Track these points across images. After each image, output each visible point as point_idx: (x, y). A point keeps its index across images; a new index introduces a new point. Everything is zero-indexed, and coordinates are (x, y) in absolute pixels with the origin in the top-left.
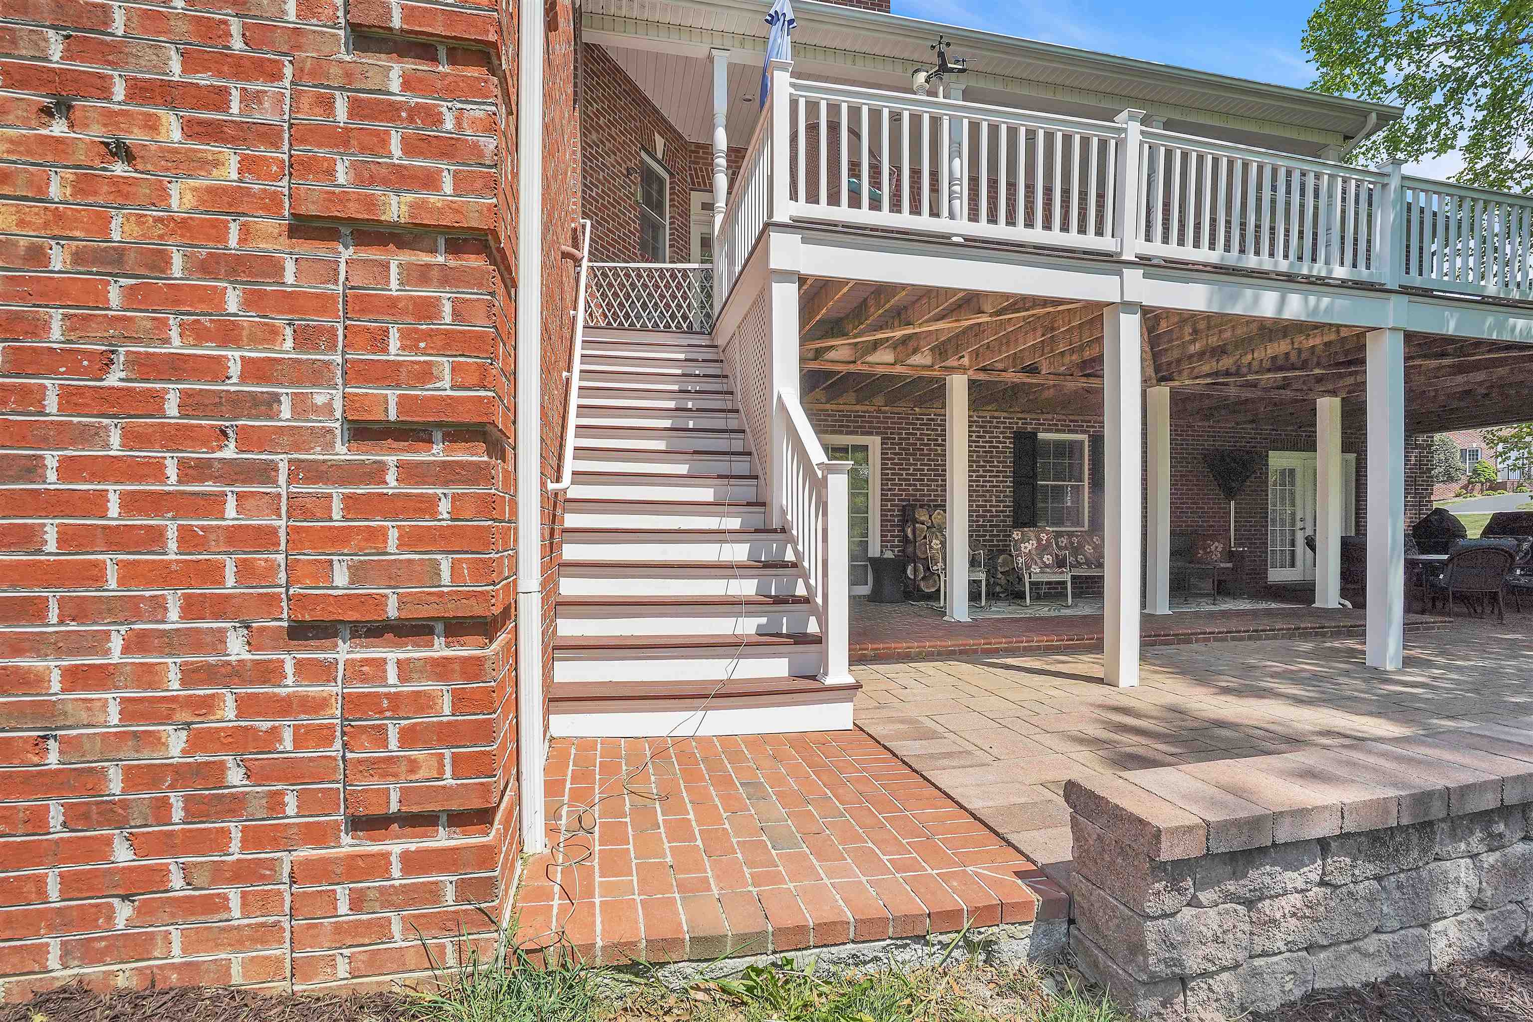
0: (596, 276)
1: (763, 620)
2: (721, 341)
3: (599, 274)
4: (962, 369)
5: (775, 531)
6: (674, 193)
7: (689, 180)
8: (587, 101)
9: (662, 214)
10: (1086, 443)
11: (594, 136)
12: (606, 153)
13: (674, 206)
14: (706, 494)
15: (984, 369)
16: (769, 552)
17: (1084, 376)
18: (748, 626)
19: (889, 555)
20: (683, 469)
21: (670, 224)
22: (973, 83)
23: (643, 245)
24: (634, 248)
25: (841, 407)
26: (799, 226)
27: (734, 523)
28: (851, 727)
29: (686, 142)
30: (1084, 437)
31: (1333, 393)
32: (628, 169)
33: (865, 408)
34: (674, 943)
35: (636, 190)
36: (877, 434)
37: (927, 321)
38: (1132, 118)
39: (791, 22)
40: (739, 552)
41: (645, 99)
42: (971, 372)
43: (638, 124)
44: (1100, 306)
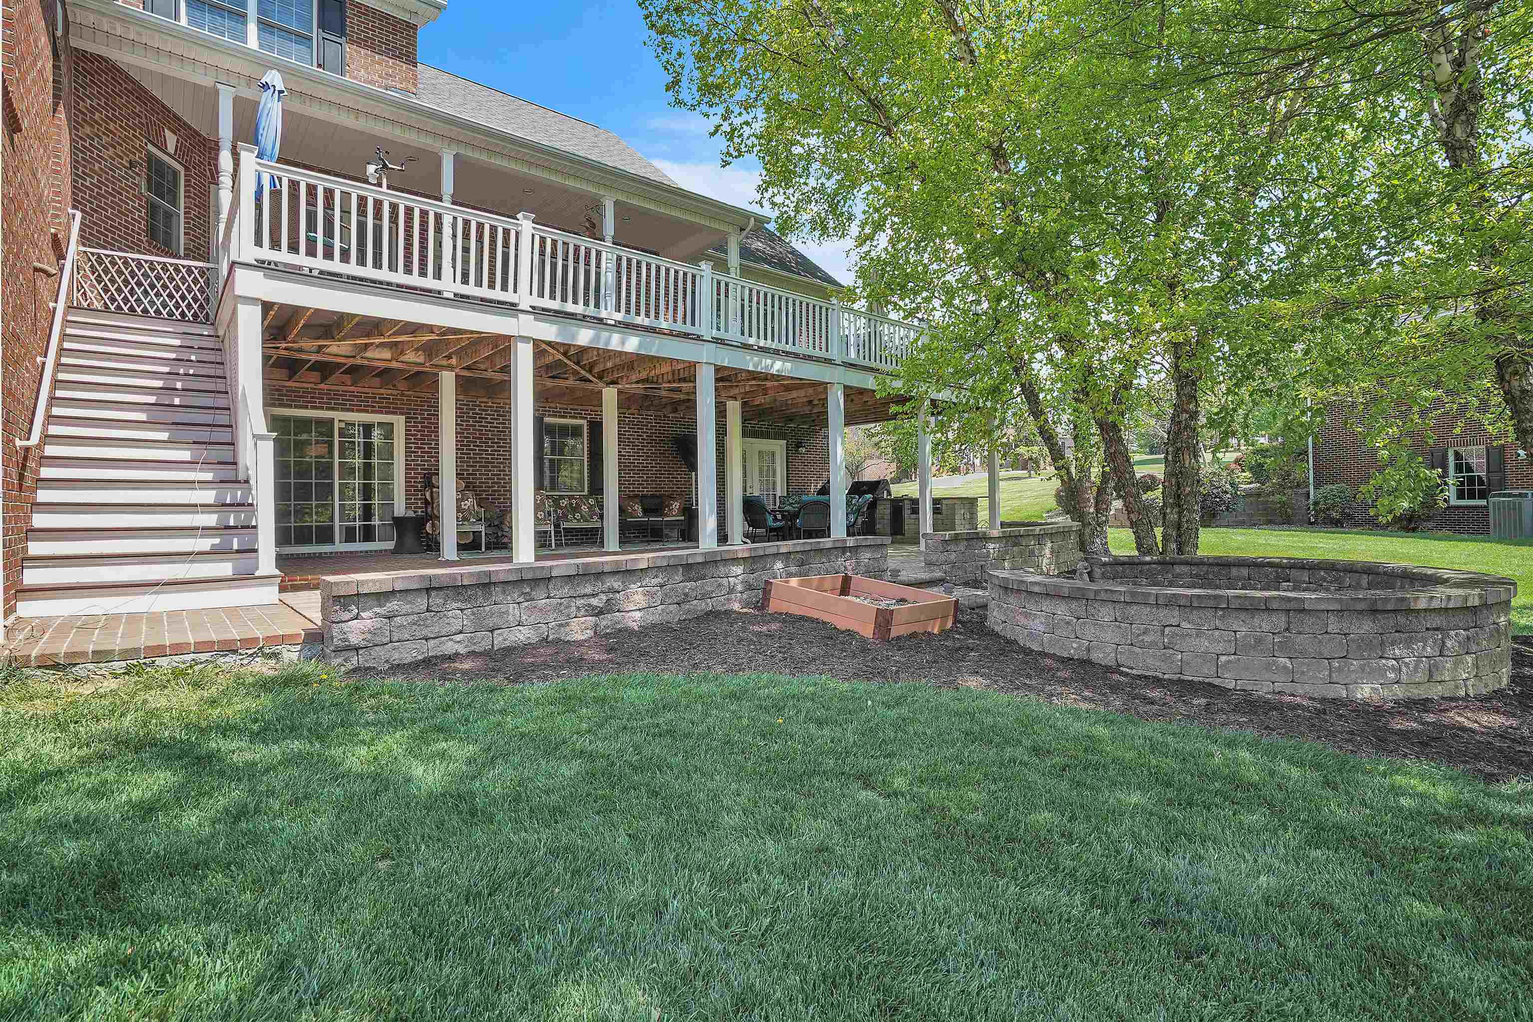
0: (90, 260)
1: (217, 541)
2: (221, 333)
3: (93, 259)
4: (450, 368)
5: (239, 482)
6: (189, 186)
7: (208, 174)
8: (78, 97)
9: (174, 202)
10: (585, 428)
11: (88, 130)
12: (103, 146)
13: (189, 197)
14: (185, 455)
15: (468, 368)
16: (234, 496)
17: (553, 377)
18: (205, 544)
19: (411, 514)
20: (164, 436)
21: (185, 213)
22: (462, 151)
23: (152, 233)
24: (139, 234)
25: (366, 390)
26: (261, 265)
27: (209, 476)
28: (277, 602)
29: (204, 139)
30: (584, 422)
31: (735, 398)
32: (130, 162)
33: (390, 392)
34: (84, 654)
35: (140, 181)
36: (402, 414)
37: (394, 334)
38: (525, 217)
39: (280, 92)
40: (208, 496)
41: (154, 98)
42: (457, 370)
43: (143, 121)
44: (509, 338)
